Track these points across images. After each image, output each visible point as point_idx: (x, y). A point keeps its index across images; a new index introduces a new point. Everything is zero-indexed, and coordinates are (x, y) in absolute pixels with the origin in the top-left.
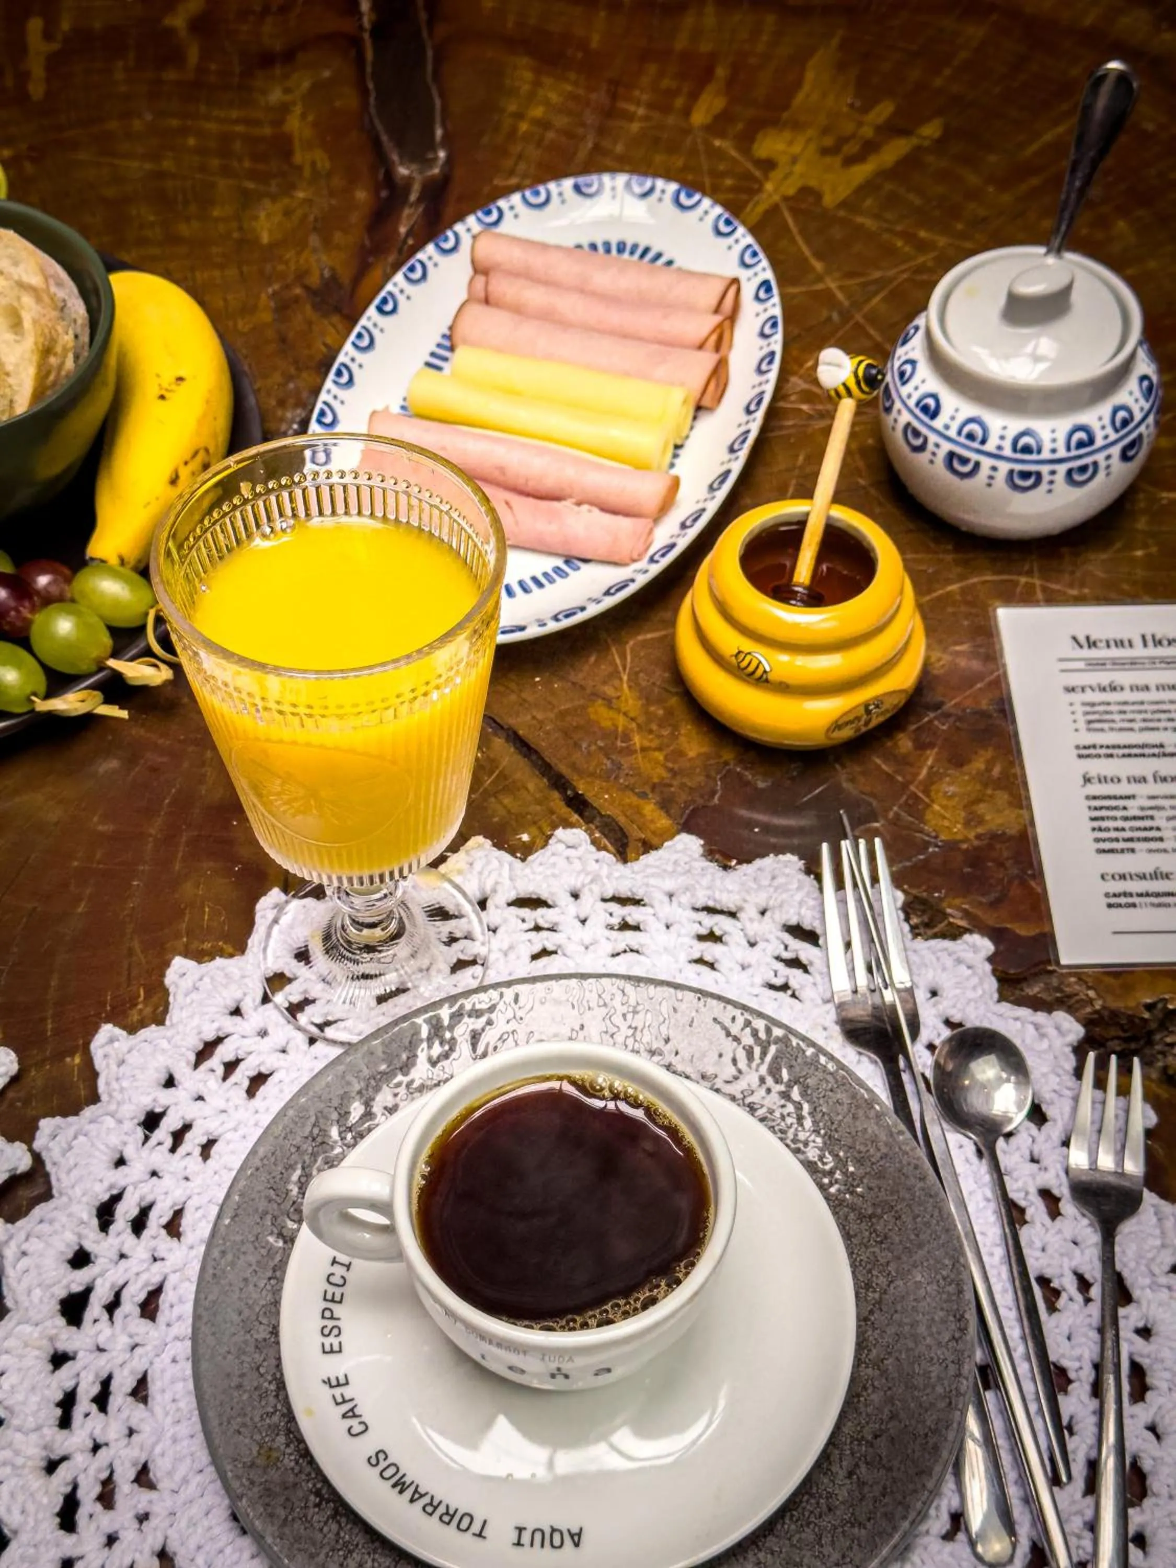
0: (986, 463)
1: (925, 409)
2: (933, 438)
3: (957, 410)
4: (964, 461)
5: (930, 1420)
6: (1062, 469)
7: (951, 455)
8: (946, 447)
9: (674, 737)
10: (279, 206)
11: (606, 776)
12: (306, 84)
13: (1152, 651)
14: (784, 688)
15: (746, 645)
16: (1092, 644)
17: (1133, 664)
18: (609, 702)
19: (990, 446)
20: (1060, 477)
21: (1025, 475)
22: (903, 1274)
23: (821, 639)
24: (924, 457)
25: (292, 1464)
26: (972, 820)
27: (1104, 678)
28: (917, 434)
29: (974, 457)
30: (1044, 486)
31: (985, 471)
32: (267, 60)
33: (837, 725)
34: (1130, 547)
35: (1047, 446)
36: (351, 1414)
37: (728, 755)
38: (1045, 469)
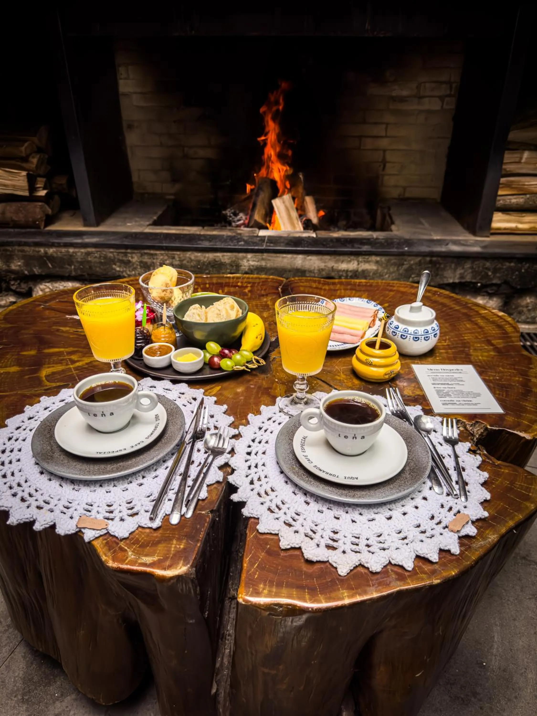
0: (409, 336)
1: (396, 328)
2: (398, 332)
3: (402, 327)
4: (404, 336)
5: (424, 465)
6: (423, 337)
7: (402, 335)
8: (401, 334)
9: (352, 380)
10: (268, 313)
11: (340, 386)
12: (270, 298)
13: (443, 371)
14: (375, 366)
15: (368, 358)
16: (431, 370)
17: (440, 373)
18: (339, 376)
19: (409, 333)
20: (423, 338)
21: (416, 338)
22: (414, 447)
23: (382, 356)
24: (396, 337)
26: (413, 393)
27: (435, 374)
28: (394, 332)
29: (406, 335)
30: (420, 340)
31: (408, 337)
32: (263, 295)
33: (386, 374)
34: (436, 357)
35: (420, 332)
36: (309, 460)
37: (363, 383)
38: (420, 337)
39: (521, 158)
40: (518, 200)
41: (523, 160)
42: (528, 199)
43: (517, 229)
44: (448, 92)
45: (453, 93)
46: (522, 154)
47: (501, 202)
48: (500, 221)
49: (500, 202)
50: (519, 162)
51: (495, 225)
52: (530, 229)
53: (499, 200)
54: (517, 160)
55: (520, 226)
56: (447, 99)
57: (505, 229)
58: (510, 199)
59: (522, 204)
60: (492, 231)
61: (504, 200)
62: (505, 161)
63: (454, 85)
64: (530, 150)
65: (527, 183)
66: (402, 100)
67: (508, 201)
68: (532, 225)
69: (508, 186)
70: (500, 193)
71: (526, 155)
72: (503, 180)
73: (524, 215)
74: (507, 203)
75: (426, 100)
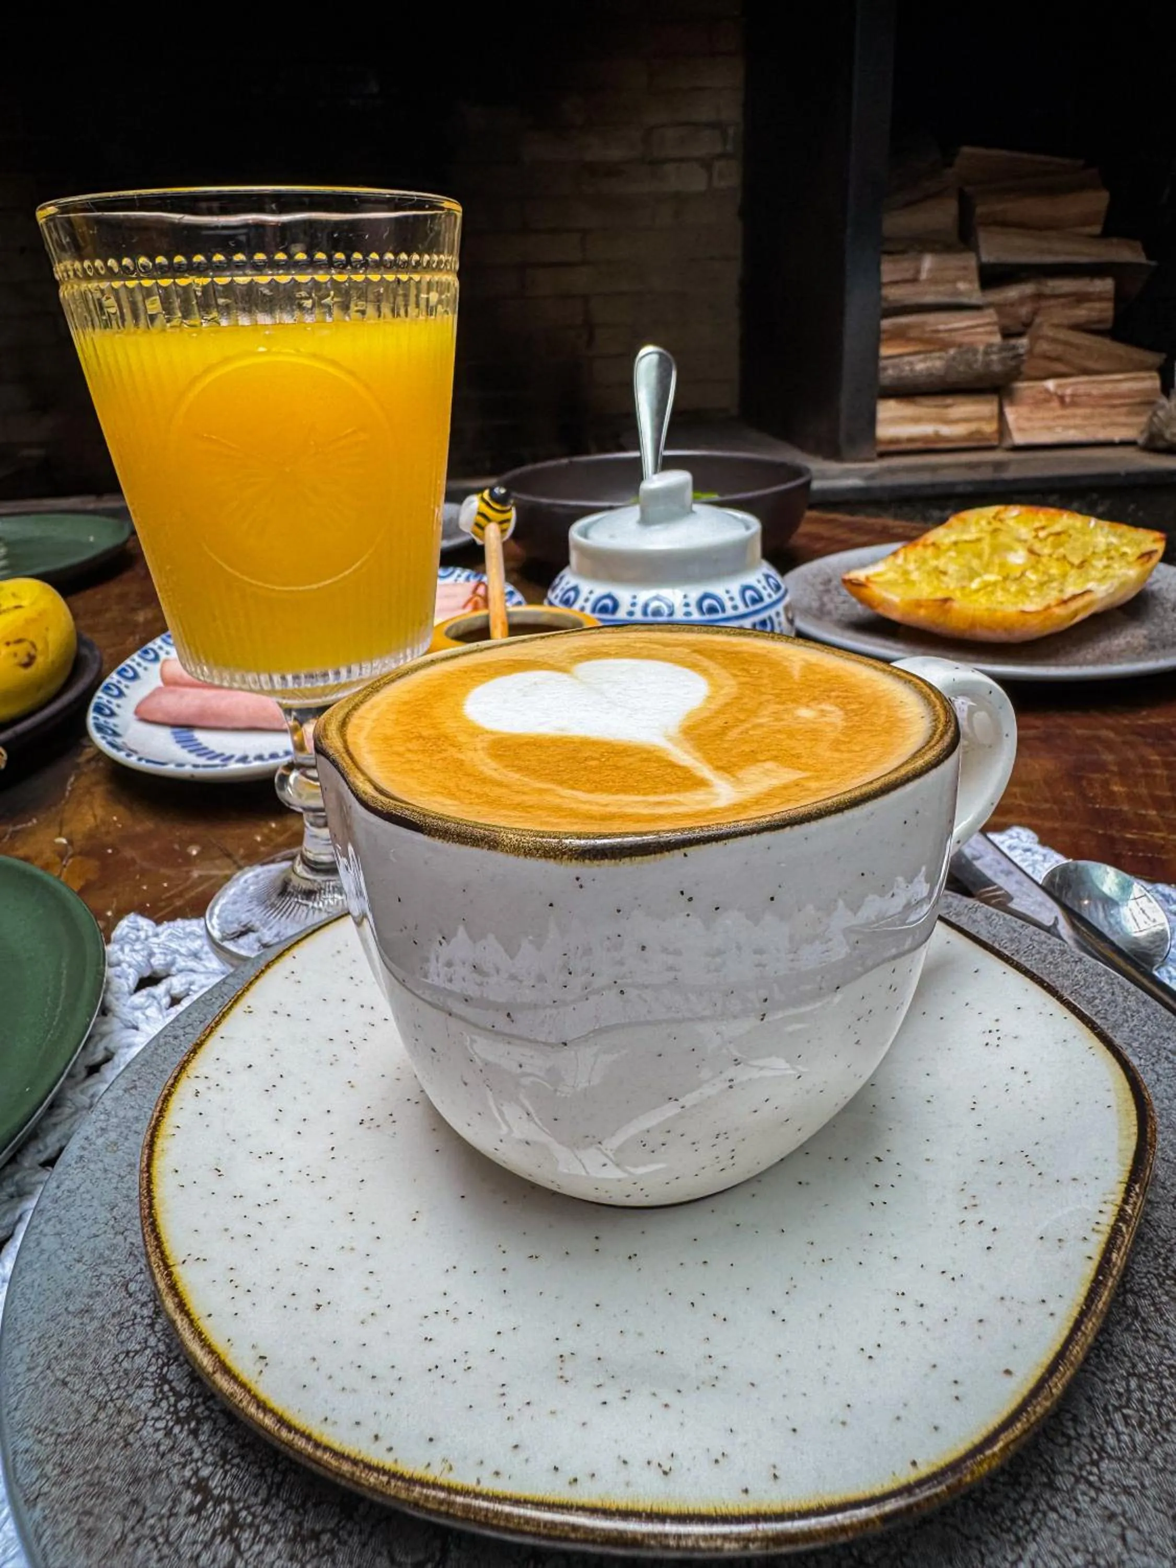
3: (635, 597)
25: (160, 1435)
39: (918, 271)
40: (929, 364)
41: (924, 276)
42: (954, 358)
43: (938, 437)
44: (719, 149)
45: (729, 148)
46: (919, 260)
47: (890, 372)
48: (894, 421)
49: (889, 374)
50: (914, 280)
51: (884, 431)
52: (971, 436)
53: (885, 369)
54: (908, 275)
55: (946, 430)
56: (719, 165)
57: (911, 440)
58: (911, 363)
59: (942, 373)
60: (881, 448)
61: (895, 366)
62: (885, 278)
63: (731, 131)
64: (933, 251)
65: (942, 327)
66: (612, 171)
67: (907, 368)
68: (973, 427)
69: (900, 335)
70: (885, 351)
71: (928, 262)
72: (886, 323)
73: (949, 401)
74: (904, 374)
75: (669, 168)
